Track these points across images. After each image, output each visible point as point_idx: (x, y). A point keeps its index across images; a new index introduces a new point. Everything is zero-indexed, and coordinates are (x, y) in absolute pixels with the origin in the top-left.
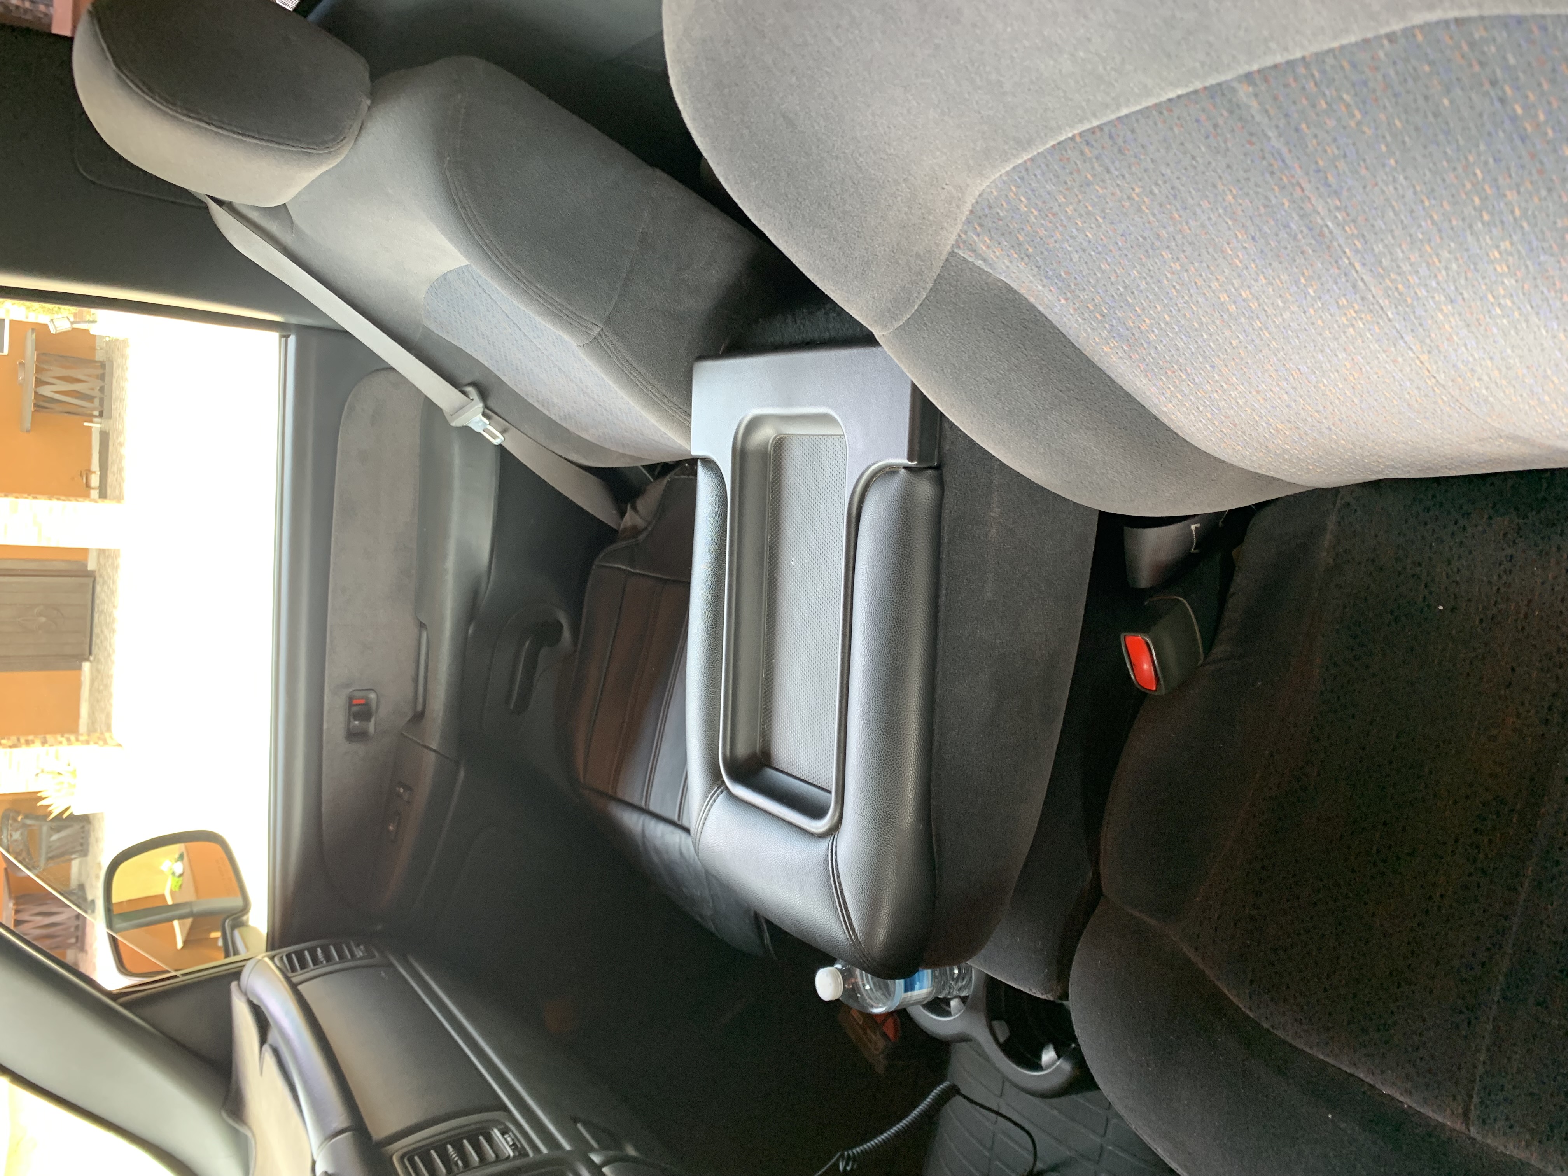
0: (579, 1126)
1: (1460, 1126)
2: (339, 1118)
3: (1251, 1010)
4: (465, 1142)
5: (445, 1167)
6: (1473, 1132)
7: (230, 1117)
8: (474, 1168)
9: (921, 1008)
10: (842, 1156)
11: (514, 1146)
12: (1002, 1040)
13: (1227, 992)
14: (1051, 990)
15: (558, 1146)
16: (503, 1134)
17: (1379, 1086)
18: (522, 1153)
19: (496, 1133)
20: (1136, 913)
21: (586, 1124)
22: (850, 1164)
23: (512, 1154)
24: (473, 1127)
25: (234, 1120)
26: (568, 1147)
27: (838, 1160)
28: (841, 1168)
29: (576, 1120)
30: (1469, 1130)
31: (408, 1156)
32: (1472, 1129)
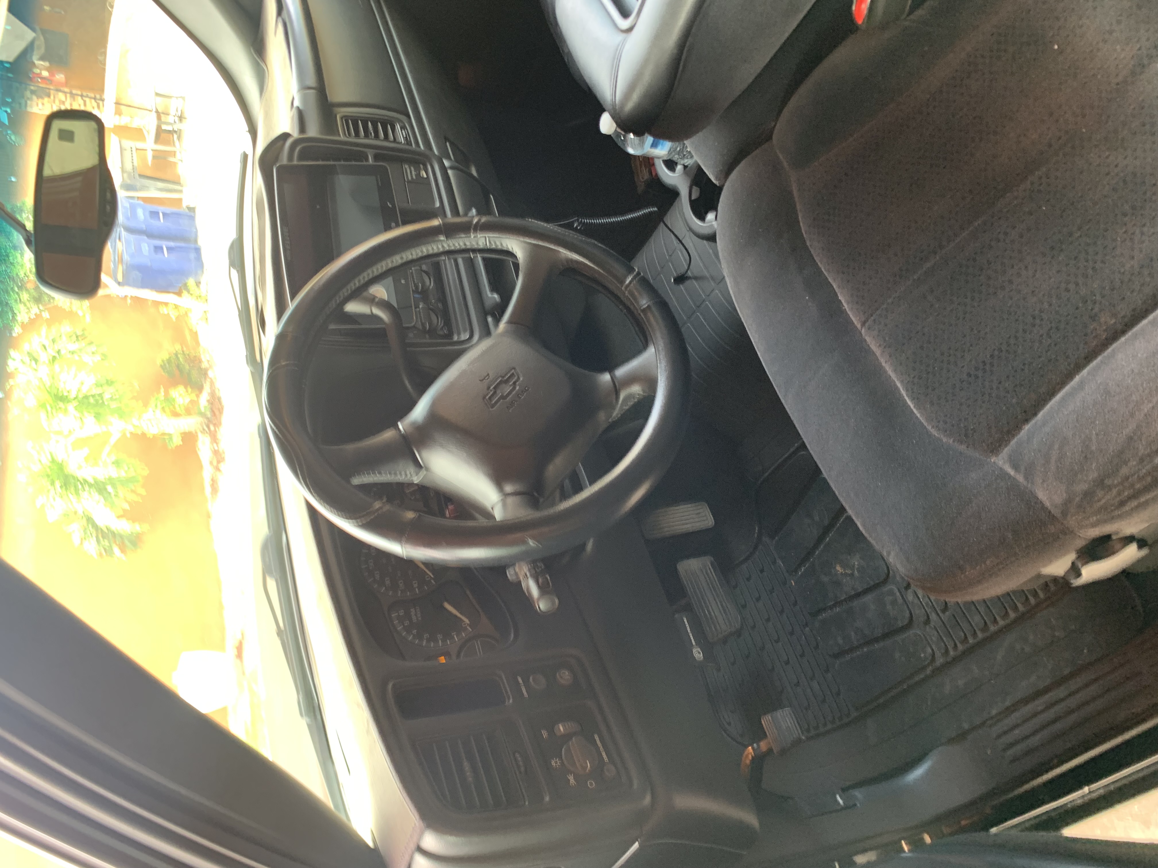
0: (448, 144)
1: (859, 326)
2: (311, 80)
3: (806, 233)
4: (379, 124)
5: (364, 132)
6: (863, 331)
7: (255, 53)
8: (380, 140)
9: (662, 162)
10: (578, 220)
11: (406, 139)
12: (693, 198)
13: (800, 219)
14: (719, 180)
15: (431, 149)
16: (401, 128)
17: (839, 295)
18: (409, 143)
19: (398, 127)
20: (781, 157)
21: (452, 144)
22: (580, 226)
23: (403, 142)
24: (386, 118)
25: (258, 56)
26: (436, 152)
27: (575, 221)
28: (575, 226)
29: (446, 139)
30: (862, 330)
31: (346, 119)
32: (863, 330)
